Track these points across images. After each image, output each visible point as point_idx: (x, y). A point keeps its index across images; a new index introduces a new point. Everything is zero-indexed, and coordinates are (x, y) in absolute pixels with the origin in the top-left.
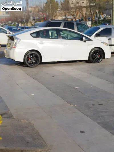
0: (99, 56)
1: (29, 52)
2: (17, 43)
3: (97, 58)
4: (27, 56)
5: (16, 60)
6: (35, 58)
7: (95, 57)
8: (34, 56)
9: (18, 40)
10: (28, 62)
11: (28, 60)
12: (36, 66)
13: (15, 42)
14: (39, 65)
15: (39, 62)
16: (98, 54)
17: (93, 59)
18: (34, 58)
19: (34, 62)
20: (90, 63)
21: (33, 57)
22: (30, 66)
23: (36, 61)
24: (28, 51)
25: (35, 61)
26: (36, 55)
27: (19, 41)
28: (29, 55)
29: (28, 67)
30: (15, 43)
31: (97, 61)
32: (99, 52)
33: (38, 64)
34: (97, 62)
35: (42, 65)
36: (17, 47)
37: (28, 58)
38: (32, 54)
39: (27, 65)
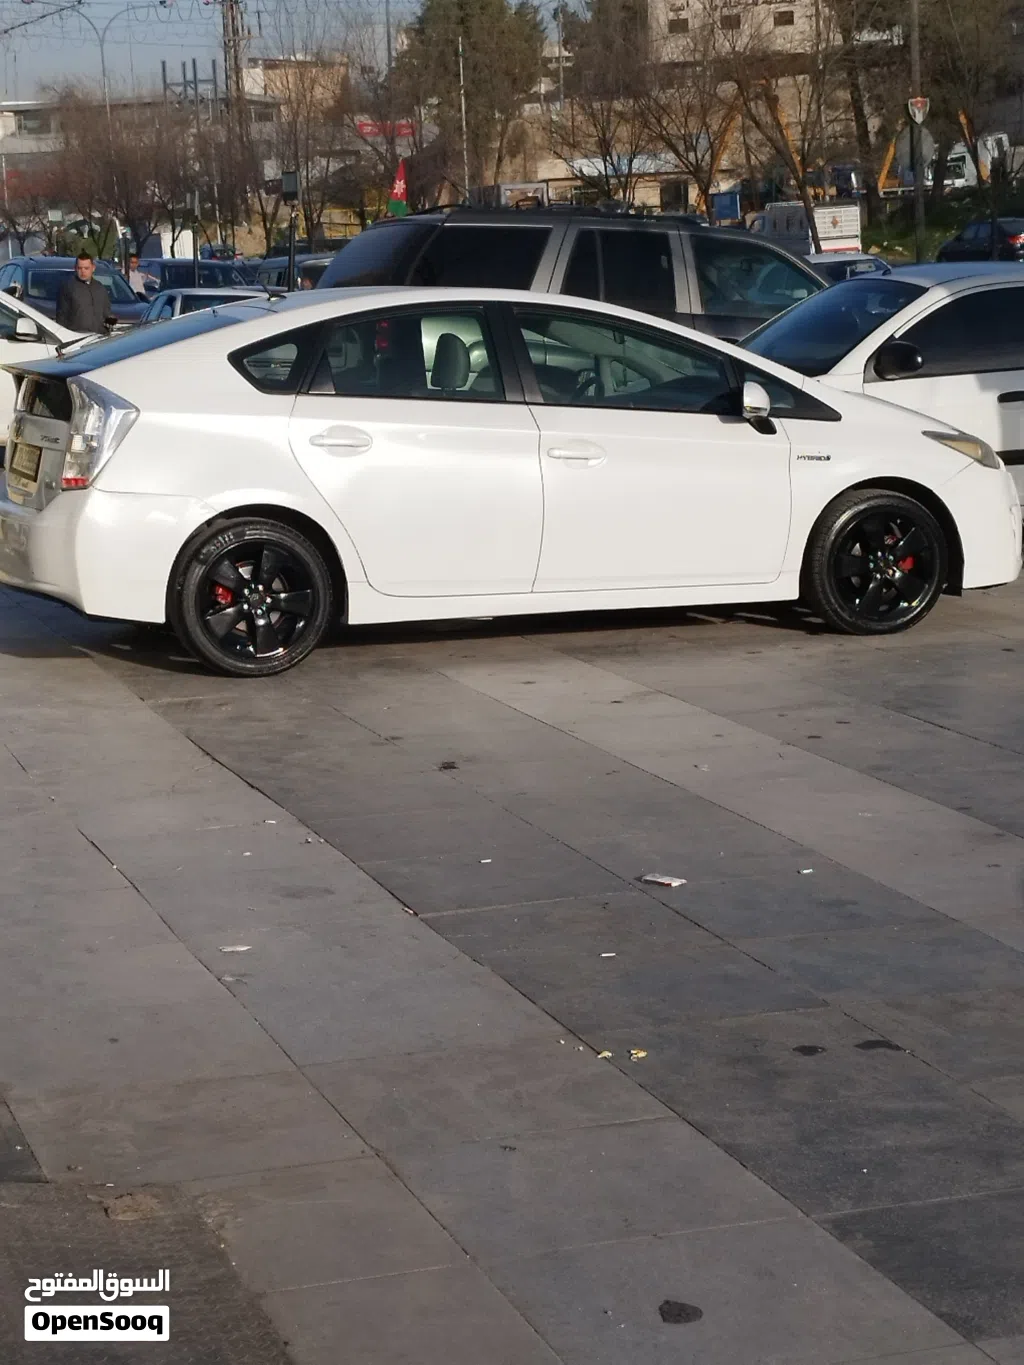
0: (908, 564)
1: (222, 531)
2: (100, 439)
3: (888, 583)
4: (198, 571)
5: (94, 604)
6: (276, 585)
7: (867, 577)
8: (266, 565)
9: (116, 415)
10: (206, 626)
11: (207, 603)
12: (291, 664)
13: (88, 431)
14: (322, 658)
15: (321, 619)
16: (892, 549)
17: (847, 591)
18: (269, 590)
19: (269, 625)
20: (814, 630)
21: (256, 576)
22: (229, 662)
23: (289, 617)
24: (209, 523)
25: (274, 617)
26: (293, 555)
27: (124, 430)
28: (220, 559)
29: (208, 668)
30: (87, 439)
31: (883, 617)
32: (904, 531)
33: (312, 640)
34: (886, 625)
35: (344, 655)
36: (99, 484)
37: (209, 583)
38: (248, 552)
39: (198, 652)
